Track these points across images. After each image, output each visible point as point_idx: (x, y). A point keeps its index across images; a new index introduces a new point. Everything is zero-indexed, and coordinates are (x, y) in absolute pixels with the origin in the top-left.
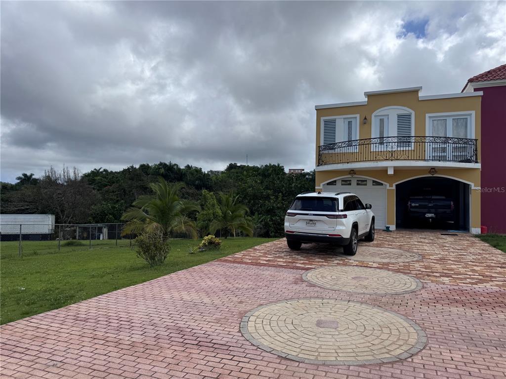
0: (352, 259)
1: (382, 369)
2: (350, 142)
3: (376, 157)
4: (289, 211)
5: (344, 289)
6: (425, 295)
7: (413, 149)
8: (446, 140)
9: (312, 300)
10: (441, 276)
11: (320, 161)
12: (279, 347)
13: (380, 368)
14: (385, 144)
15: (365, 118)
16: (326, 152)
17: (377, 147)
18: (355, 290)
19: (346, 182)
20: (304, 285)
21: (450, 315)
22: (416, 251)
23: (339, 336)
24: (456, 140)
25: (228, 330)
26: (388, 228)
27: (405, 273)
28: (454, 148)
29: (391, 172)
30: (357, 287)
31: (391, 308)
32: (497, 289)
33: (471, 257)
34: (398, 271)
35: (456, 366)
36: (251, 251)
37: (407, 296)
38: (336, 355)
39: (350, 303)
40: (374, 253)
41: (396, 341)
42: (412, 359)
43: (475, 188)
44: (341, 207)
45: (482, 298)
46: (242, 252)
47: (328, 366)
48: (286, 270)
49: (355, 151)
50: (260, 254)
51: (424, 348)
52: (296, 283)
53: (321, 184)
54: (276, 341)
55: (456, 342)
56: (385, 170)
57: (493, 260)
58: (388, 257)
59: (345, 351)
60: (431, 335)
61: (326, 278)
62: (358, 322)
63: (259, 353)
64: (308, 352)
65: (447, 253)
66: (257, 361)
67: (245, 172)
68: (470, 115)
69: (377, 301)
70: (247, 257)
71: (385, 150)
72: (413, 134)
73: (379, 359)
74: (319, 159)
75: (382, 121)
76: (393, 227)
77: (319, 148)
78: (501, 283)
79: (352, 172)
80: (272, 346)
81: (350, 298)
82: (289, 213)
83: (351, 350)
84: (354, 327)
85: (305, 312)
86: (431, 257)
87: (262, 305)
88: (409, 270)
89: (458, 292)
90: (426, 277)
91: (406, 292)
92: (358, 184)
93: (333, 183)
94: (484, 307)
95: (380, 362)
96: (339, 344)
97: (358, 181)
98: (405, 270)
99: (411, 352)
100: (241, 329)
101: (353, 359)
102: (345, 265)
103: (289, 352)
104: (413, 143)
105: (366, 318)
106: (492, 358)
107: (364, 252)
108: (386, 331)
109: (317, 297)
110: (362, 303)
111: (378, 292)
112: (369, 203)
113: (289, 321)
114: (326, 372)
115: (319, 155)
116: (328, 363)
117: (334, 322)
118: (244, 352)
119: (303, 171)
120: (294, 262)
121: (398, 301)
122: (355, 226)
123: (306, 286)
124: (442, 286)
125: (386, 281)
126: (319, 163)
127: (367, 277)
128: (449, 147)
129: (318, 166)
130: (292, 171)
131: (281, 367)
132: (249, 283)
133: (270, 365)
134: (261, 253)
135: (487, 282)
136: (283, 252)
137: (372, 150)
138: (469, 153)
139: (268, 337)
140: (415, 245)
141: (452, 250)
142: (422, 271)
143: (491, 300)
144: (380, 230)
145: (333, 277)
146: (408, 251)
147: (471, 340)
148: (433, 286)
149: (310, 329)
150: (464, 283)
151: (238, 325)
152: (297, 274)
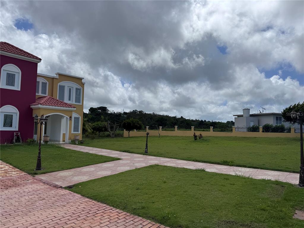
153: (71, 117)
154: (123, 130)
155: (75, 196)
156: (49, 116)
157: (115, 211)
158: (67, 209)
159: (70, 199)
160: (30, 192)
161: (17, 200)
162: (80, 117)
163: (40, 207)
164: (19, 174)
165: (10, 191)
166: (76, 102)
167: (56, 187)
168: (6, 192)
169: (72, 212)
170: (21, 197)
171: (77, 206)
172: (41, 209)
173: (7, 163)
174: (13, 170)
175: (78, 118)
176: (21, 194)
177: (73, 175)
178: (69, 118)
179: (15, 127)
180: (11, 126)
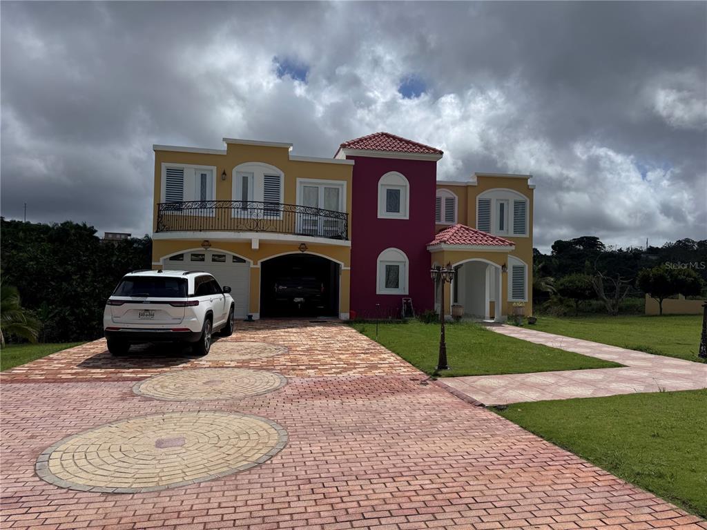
0: (204, 361)
1: (239, 477)
2: (204, 203)
3: (238, 226)
4: (112, 298)
5: (192, 398)
6: (289, 391)
7: (281, 219)
8: (318, 211)
9: (149, 417)
10: (307, 369)
11: (160, 226)
12: (102, 483)
13: (236, 477)
14: (249, 210)
15: (224, 173)
16: (169, 213)
17: (239, 213)
18: (208, 398)
19: (198, 258)
20: (136, 400)
21: (313, 409)
22: (282, 343)
23: (186, 454)
24: (328, 212)
25: (15, 476)
26: (250, 317)
27: (268, 370)
28: (325, 221)
29: (255, 246)
30: (209, 393)
31: (250, 411)
32: (358, 376)
33: (338, 345)
34: (261, 368)
35: (314, 458)
36: (43, 363)
37: (269, 395)
38: (183, 475)
39: (200, 413)
40: (232, 349)
41: (255, 446)
42: (272, 461)
43: (345, 267)
44: (191, 290)
45: (345, 387)
46: (26, 365)
47: (173, 489)
48: (106, 383)
49: (211, 216)
50: (60, 365)
51: (284, 447)
52: (123, 399)
53: (161, 259)
54: (98, 476)
55: (316, 434)
56: (249, 243)
57: (358, 346)
58: (249, 353)
59: (194, 468)
60: (292, 432)
61: (167, 387)
62: (211, 434)
63: (71, 496)
64: (145, 480)
65: (314, 343)
66: (70, 506)
67: (21, 234)
68: (342, 185)
69: (234, 406)
70: (37, 372)
71: (249, 217)
72: (282, 201)
73: (235, 468)
74: (158, 223)
75: (245, 180)
76: (256, 316)
77: (158, 206)
78: (363, 370)
79: (206, 243)
80: (91, 483)
81: (200, 407)
82: (112, 301)
83: (202, 466)
84: (207, 440)
85: (139, 433)
86: (298, 349)
87: (70, 435)
88: (273, 365)
89: (322, 384)
90: (291, 371)
91: (269, 391)
92: (214, 260)
93: (179, 258)
94: (345, 396)
95: (236, 471)
96: (186, 462)
97: (213, 255)
98: (268, 367)
99: (271, 454)
100: (37, 472)
101: (205, 475)
102: (195, 368)
103: (118, 485)
104: (282, 212)
105: (219, 428)
106: (348, 443)
107: (220, 350)
108: (243, 437)
109: (156, 413)
110: (215, 411)
111: (236, 395)
112: (228, 285)
113: (115, 448)
114: (171, 497)
115: (158, 216)
116: (173, 486)
117: (179, 439)
118: (46, 499)
119: (129, 238)
120: (119, 372)
121: (259, 403)
122: (209, 315)
123: (140, 401)
124: (308, 379)
125: (246, 381)
126: (158, 228)
127: (222, 379)
128: (321, 220)
129: (157, 232)
130: (110, 236)
131: (107, 504)
132: (45, 408)
133: (92, 506)
134: (62, 364)
135: (350, 369)
136: (100, 360)
137: (233, 217)
138: (340, 229)
139: (83, 473)
140: (281, 336)
141: (320, 339)
142: (287, 366)
143: (352, 388)
144: (240, 320)
145: (177, 385)
146: (274, 344)
147: (330, 431)
148: (297, 381)
149: (147, 453)
150: (329, 374)
151: (33, 467)
152: (124, 387)
153: (504, 266)
154: (644, 297)
155: (507, 425)
156: (461, 265)
157: (590, 469)
158: (490, 445)
159: (498, 429)
160: (428, 405)
161: (408, 414)
162: (527, 266)
163: (443, 432)
164: (411, 372)
165: (398, 397)
166: (515, 232)
167: (473, 403)
168: (392, 398)
169: (500, 451)
170: (415, 410)
171: (510, 444)
172: (446, 436)
173: (393, 351)
174: (402, 364)
175: (522, 268)
176: (414, 405)
177: (506, 385)
178: (500, 267)
179: (403, 289)
180: (397, 286)
